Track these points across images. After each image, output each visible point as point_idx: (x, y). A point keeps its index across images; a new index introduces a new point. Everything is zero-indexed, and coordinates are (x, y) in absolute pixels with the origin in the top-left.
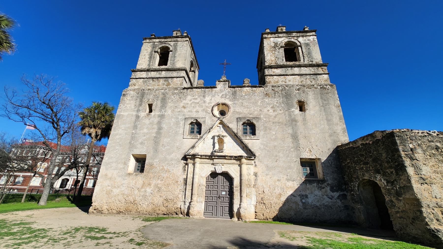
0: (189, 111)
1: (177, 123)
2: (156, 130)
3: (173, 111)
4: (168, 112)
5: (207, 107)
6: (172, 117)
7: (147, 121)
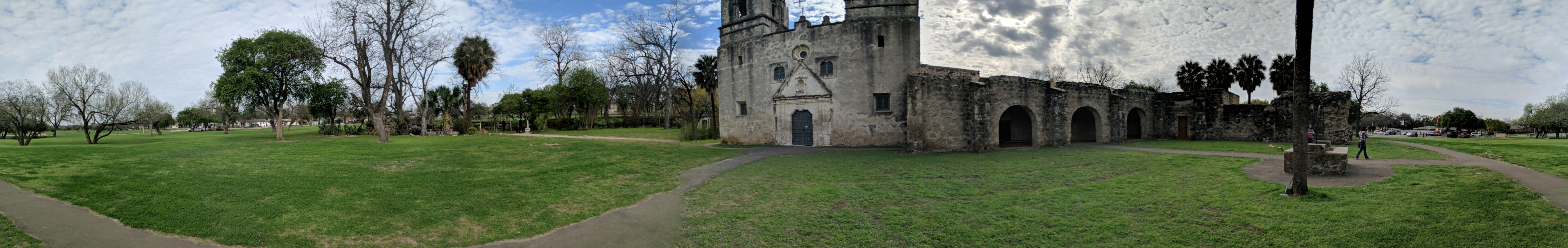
0: (773, 58)
1: (764, 71)
2: (748, 80)
3: (759, 60)
4: (756, 61)
5: (787, 51)
6: (759, 66)
7: (740, 73)
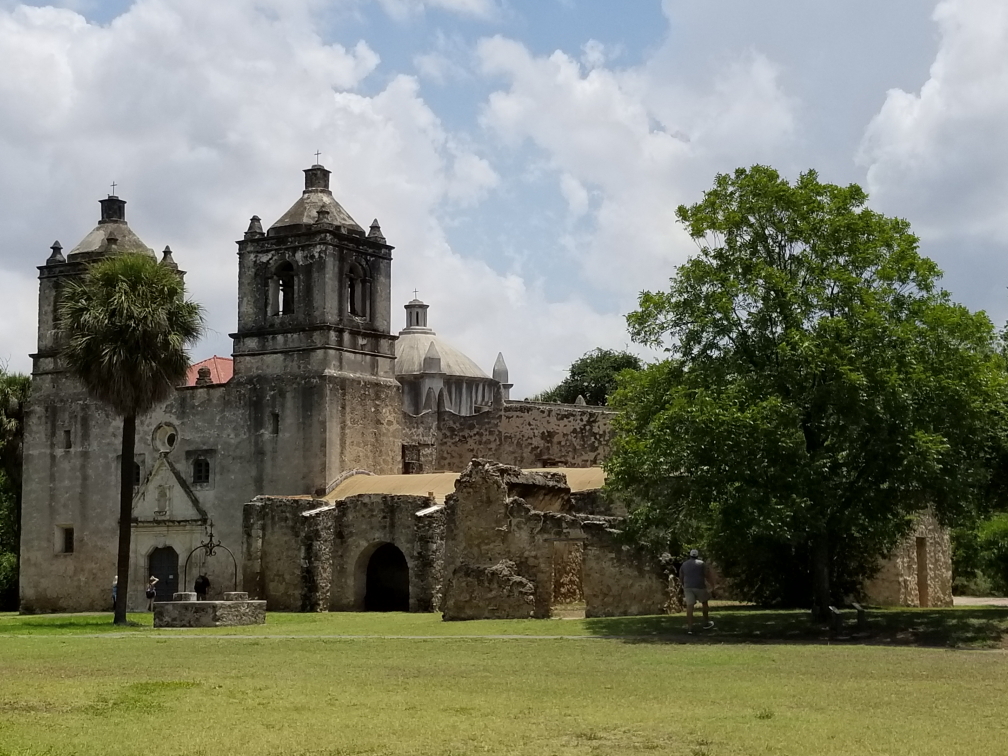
1: (107, 467)
3: (100, 444)
4: (94, 446)
6: (99, 456)
7: (66, 465)
